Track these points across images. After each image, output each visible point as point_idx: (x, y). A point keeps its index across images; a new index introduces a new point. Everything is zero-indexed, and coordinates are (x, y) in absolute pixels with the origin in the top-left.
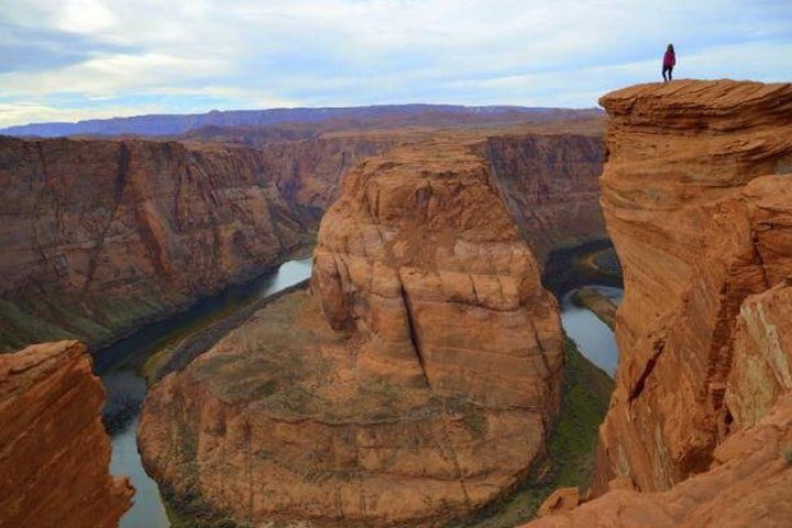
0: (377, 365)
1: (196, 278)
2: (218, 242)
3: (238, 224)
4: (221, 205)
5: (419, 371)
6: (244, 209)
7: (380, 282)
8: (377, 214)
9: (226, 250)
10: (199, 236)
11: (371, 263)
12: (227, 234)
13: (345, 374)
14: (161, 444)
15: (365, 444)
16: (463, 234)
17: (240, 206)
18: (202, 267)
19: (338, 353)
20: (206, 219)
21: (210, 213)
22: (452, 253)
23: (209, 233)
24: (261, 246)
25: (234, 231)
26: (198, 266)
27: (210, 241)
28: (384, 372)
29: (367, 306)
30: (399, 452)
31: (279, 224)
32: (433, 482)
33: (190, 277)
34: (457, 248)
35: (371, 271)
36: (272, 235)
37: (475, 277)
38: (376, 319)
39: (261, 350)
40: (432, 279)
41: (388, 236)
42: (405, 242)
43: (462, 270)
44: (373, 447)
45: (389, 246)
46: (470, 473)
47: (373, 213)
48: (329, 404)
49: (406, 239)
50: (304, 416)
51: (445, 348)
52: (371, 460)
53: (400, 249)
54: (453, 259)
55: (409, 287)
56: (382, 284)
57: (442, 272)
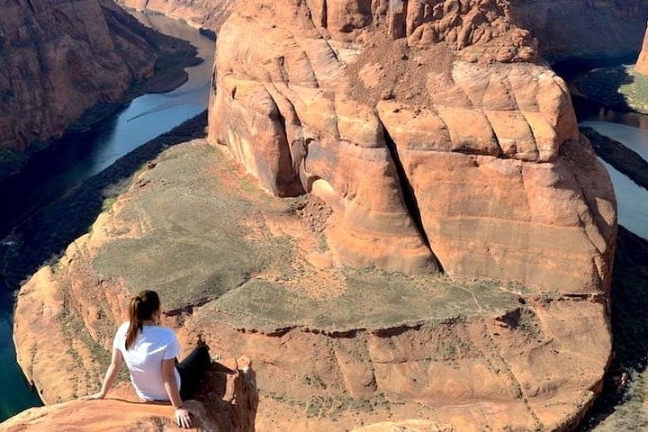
0: (364, 246)
1: (22, 124)
2: (44, 68)
3: (67, 40)
4: (40, 11)
5: (425, 252)
6: (70, 16)
7: (350, 125)
8: (325, 24)
9: (59, 80)
10: (16, 58)
11: (330, 96)
12: (57, 55)
13: (315, 259)
14: (71, 375)
15: (381, 357)
16: (461, 53)
17: (64, 11)
18: (28, 107)
19: (295, 230)
20: (23, 31)
21: (27, 22)
22: (450, 80)
23: (31, 54)
24: (102, 73)
25: (66, 50)
26: (22, 104)
27: (34, 67)
28: (376, 255)
29: (334, 160)
30: (432, 366)
31: (120, 38)
32: (486, 404)
33: (14, 123)
34: (457, 74)
35: (334, 109)
36: (115, 55)
37: (491, 116)
38: (349, 178)
39: (178, 229)
40: (427, 118)
41: (347, 55)
42: (377, 66)
43: (470, 105)
44: (395, 361)
45: (352, 70)
46: (534, 388)
47: (317, 21)
48: (315, 304)
49: (378, 60)
50: (287, 324)
51: (459, 218)
52: (394, 380)
53: (370, 75)
54: (454, 89)
55: (395, 131)
56: (355, 127)
57: (440, 108)
